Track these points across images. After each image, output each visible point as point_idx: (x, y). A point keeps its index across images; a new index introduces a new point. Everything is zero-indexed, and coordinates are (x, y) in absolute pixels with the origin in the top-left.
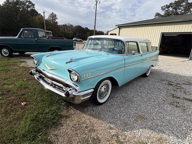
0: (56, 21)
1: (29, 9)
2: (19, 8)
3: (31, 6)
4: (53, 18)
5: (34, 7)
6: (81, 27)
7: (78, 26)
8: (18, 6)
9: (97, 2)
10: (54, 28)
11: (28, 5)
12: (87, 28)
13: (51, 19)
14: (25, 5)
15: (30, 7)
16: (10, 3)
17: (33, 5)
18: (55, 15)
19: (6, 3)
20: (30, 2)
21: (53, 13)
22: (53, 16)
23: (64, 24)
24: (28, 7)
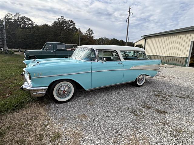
0: (92, 36)
1: (71, 27)
2: (63, 27)
3: (73, 24)
4: (89, 33)
5: (74, 25)
6: (116, 39)
7: (113, 39)
8: (62, 26)
9: (129, 15)
10: (90, 42)
11: (70, 24)
12: (123, 41)
13: (88, 34)
14: (68, 24)
15: (71, 25)
16: (57, 24)
17: (74, 23)
18: (92, 30)
19: (54, 24)
20: (72, 21)
21: (90, 29)
22: (90, 31)
23: (100, 38)
24: (70, 25)
